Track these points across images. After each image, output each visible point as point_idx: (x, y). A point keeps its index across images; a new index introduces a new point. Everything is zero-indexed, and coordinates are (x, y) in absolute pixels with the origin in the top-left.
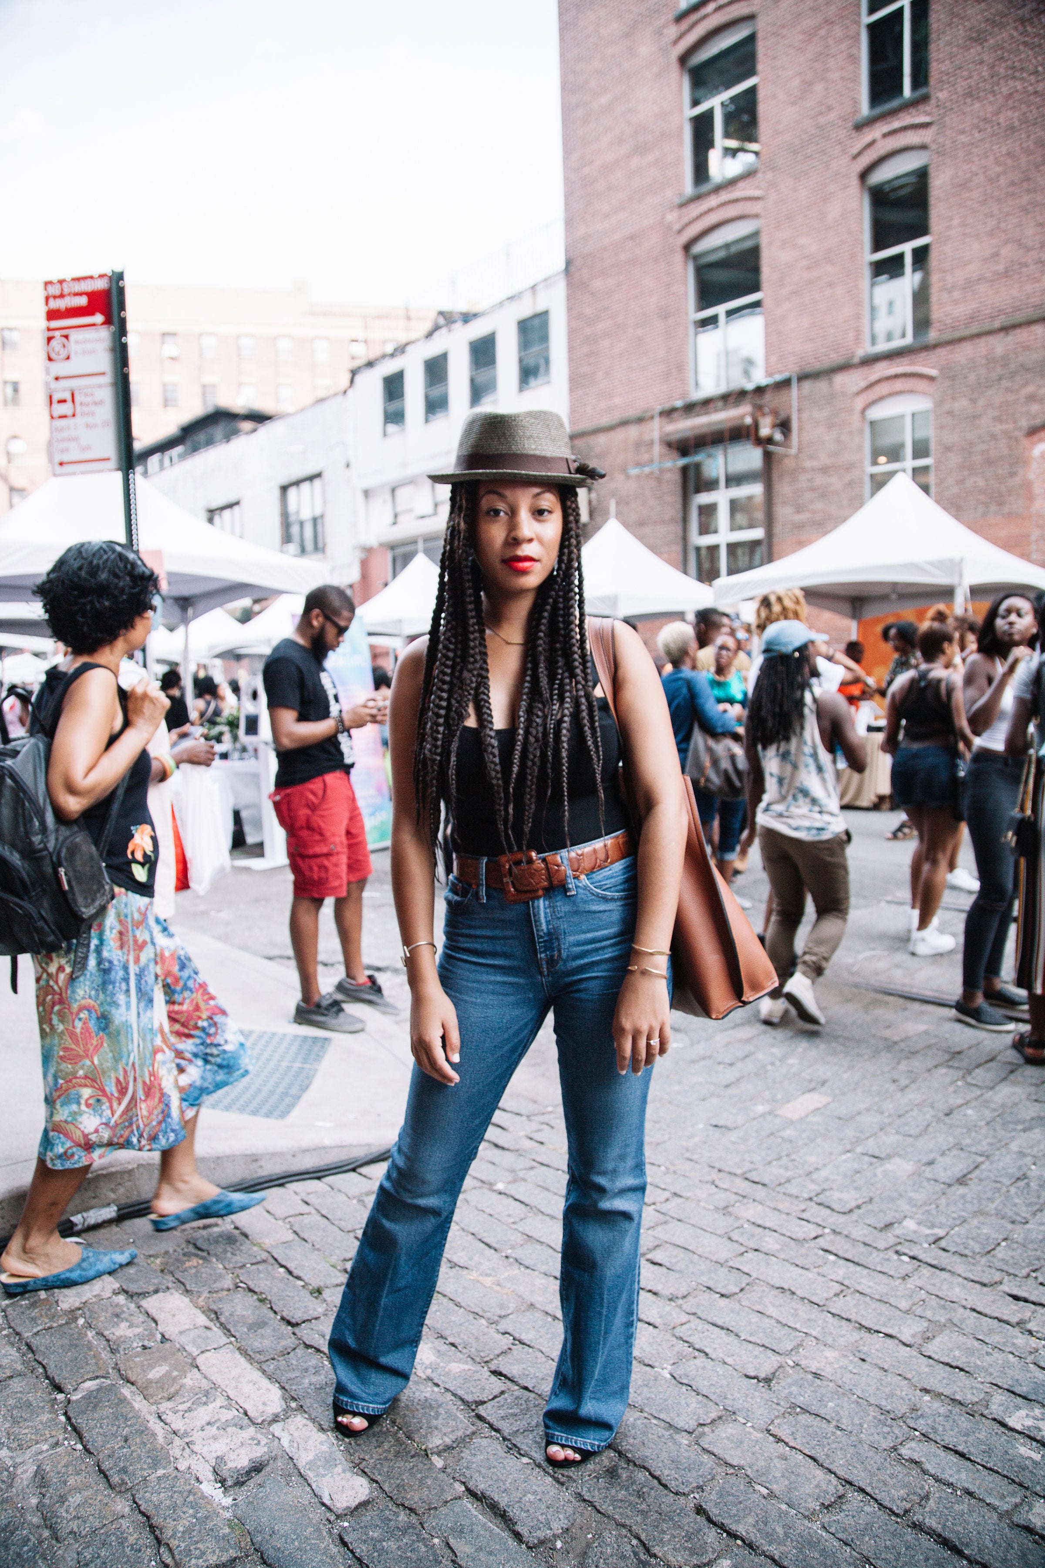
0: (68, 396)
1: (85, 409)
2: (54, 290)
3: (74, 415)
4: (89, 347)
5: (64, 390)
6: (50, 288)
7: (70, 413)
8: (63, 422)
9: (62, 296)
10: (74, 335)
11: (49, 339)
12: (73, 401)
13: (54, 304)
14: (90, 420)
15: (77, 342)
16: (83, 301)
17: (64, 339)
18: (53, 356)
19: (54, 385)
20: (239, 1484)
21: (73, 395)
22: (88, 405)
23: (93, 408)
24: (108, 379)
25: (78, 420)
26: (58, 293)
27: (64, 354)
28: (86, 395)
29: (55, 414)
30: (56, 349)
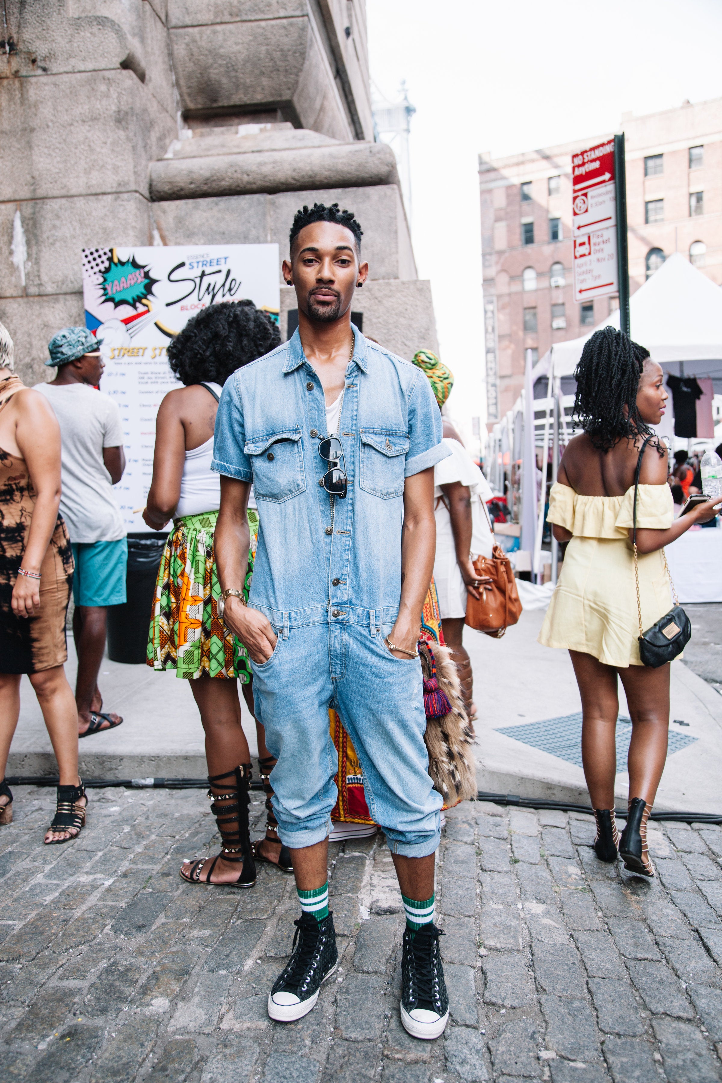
0: (586, 240)
1: (597, 248)
2: (578, 161)
3: (590, 254)
4: (600, 199)
5: (584, 235)
6: (575, 160)
7: (587, 252)
8: (583, 259)
9: (583, 164)
10: (591, 192)
11: (575, 198)
12: (589, 243)
13: (579, 172)
14: (600, 255)
15: (592, 197)
16: (597, 165)
17: (584, 198)
18: (577, 211)
19: (577, 233)
20: (378, 914)
21: (589, 238)
22: (599, 244)
23: (602, 246)
24: (612, 222)
25: (593, 257)
26: (580, 163)
27: (584, 208)
28: (598, 237)
29: (578, 255)
30: (579, 205)
